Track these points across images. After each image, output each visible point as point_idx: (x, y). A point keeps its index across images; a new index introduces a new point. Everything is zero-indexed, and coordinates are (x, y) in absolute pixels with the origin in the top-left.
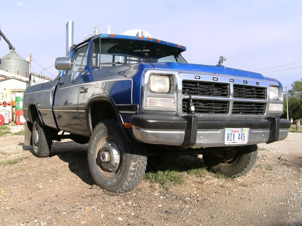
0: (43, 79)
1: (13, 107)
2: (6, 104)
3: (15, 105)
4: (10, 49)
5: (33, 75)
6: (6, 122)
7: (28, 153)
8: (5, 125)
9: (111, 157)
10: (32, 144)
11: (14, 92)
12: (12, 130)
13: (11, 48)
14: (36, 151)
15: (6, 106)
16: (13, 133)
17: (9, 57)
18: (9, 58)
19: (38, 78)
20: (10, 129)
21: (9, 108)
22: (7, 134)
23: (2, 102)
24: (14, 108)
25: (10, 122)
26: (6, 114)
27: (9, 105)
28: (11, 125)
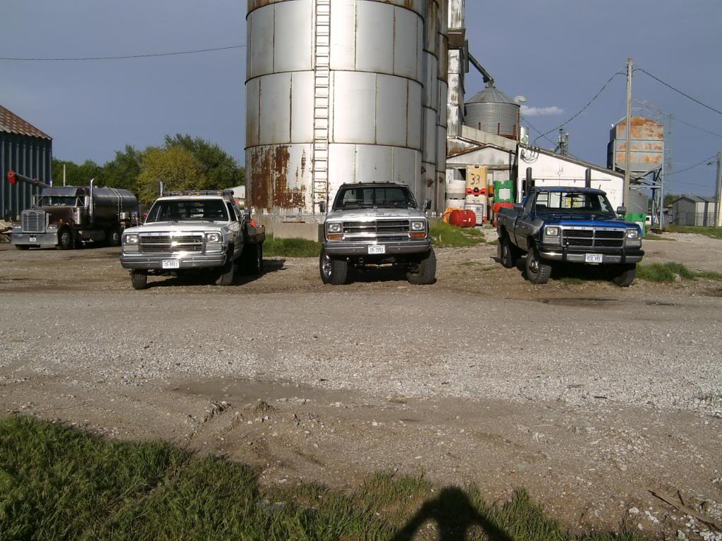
0: (537, 154)
1: (489, 197)
2: (478, 192)
3: (491, 192)
4: (485, 82)
5: (521, 146)
6: (479, 221)
7: (499, 264)
8: (476, 228)
9: (535, 265)
10: (502, 257)
11: (491, 169)
12: (486, 236)
13: (486, 79)
14: (505, 263)
15: (477, 196)
16: (488, 241)
17: (483, 99)
18: (483, 101)
19: (529, 151)
20: (483, 235)
21: (482, 199)
22: (481, 244)
23: (473, 189)
24: (491, 199)
25: (483, 221)
26: (478, 209)
27: (483, 193)
28: (486, 228)
